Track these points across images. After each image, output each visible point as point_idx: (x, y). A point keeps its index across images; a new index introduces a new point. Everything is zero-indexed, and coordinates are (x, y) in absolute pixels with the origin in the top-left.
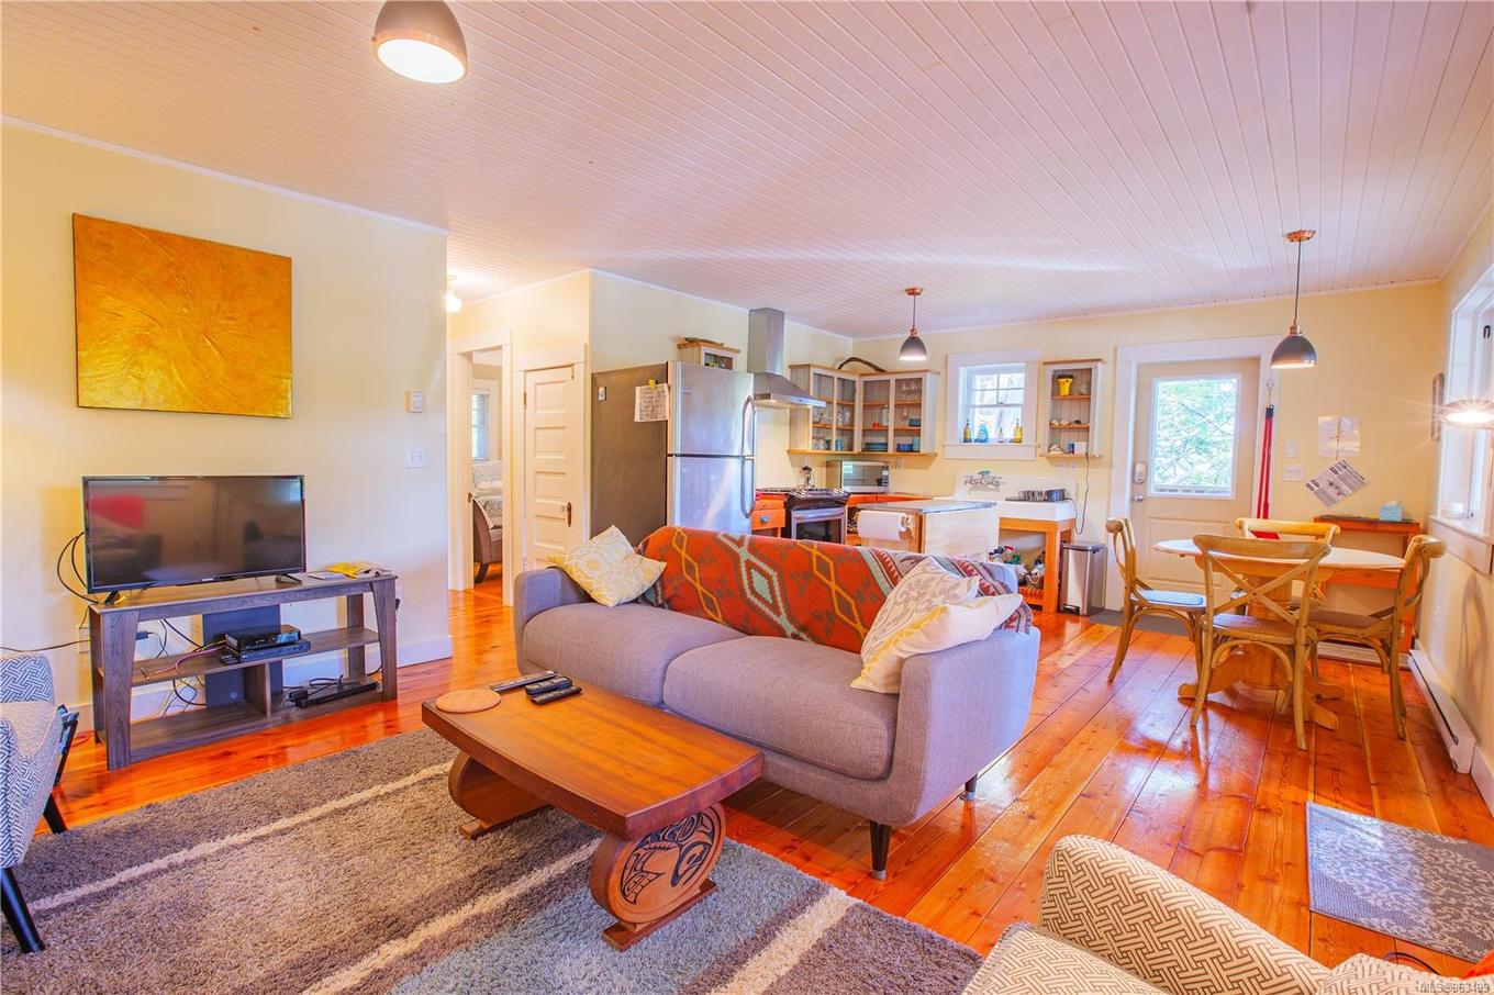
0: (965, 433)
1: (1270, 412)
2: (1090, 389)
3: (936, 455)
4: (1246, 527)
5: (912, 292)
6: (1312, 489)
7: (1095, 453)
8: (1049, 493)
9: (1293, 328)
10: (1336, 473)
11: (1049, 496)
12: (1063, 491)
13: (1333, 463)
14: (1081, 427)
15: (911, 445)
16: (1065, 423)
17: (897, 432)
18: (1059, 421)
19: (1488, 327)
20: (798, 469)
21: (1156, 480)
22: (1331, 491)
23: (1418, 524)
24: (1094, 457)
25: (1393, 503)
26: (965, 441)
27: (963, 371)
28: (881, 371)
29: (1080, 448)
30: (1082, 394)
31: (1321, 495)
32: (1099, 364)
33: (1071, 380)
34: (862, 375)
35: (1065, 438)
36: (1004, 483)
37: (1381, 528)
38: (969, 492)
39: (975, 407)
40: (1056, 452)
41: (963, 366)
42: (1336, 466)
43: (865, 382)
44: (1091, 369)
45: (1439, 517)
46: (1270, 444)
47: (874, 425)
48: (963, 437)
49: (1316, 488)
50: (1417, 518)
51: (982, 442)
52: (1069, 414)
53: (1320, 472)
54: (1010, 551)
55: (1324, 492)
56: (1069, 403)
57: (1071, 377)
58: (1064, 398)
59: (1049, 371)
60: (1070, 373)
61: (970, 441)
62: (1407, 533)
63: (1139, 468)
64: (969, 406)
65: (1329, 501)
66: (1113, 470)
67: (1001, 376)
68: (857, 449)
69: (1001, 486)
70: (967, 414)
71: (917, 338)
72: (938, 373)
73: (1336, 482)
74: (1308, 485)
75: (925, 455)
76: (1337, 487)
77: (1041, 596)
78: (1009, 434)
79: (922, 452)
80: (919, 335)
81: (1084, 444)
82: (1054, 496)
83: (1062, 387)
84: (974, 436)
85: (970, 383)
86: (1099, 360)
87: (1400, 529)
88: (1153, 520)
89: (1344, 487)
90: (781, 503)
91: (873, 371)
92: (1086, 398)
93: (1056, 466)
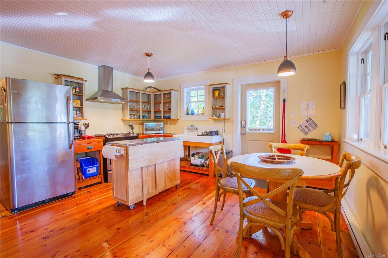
0: (187, 111)
1: (284, 101)
2: (224, 94)
3: (178, 119)
4: (273, 147)
5: (148, 55)
6: (300, 129)
7: (227, 117)
8: (211, 132)
9: (286, 57)
10: (308, 122)
11: (210, 134)
12: (217, 131)
13: (307, 119)
14: (222, 108)
15: (169, 116)
16: (217, 106)
17: (165, 112)
18: (215, 106)
19: (363, 59)
20: (127, 126)
21: (249, 126)
22: (306, 130)
23: (337, 142)
24: (227, 119)
25: (328, 134)
26: (188, 114)
27: (186, 90)
28: (159, 90)
29: (222, 116)
30: (222, 96)
31: (303, 131)
32: (227, 85)
33: (218, 91)
34: (153, 92)
35: (218, 112)
36: (199, 129)
37: (324, 143)
38: (189, 132)
39: (191, 102)
40: (215, 117)
41: (185, 88)
42: (308, 120)
43: (155, 95)
44: (224, 87)
45: (347, 140)
46: (285, 113)
47: (158, 109)
48: (186, 113)
49: (301, 128)
50: (336, 139)
51: (192, 114)
52: (218, 104)
53: (302, 122)
54: (200, 154)
55: (303, 129)
56: (219, 99)
57: (219, 90)
58: (217, 98)
59: (211, 88)
60: (219, 89)
61: (189, 114)
62: (333, 145)
63: (243, 122)
64: (189, 102)
65: (306, 133)
66: (234, 123)
67: (199, 91)
68: (152, 118)
69: (198, 130)
70: (188, 105)
71: (150, 73)
72: (178, 91)
73: (308, 126)
74: (298, 127)
75: (173, 120)
76: (308, 128)
77: (208, 171)
78: (200, 111)
79: (172, 119)
80: (151, 72)
81: (223, 114)
82: (213, 133)
83: (216, 93)
84: (190, 112)
85: (188, 94)
86: (227, 83)
87: (331, 144)
88: (248, 141)
89: (311, 128)
90: (102, 140)
91: (157, 91)
92: (223, 97)
93: (216, 122)
